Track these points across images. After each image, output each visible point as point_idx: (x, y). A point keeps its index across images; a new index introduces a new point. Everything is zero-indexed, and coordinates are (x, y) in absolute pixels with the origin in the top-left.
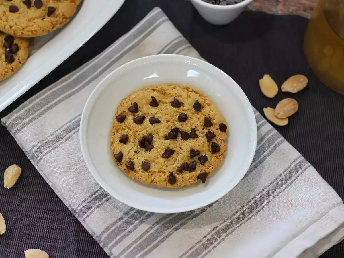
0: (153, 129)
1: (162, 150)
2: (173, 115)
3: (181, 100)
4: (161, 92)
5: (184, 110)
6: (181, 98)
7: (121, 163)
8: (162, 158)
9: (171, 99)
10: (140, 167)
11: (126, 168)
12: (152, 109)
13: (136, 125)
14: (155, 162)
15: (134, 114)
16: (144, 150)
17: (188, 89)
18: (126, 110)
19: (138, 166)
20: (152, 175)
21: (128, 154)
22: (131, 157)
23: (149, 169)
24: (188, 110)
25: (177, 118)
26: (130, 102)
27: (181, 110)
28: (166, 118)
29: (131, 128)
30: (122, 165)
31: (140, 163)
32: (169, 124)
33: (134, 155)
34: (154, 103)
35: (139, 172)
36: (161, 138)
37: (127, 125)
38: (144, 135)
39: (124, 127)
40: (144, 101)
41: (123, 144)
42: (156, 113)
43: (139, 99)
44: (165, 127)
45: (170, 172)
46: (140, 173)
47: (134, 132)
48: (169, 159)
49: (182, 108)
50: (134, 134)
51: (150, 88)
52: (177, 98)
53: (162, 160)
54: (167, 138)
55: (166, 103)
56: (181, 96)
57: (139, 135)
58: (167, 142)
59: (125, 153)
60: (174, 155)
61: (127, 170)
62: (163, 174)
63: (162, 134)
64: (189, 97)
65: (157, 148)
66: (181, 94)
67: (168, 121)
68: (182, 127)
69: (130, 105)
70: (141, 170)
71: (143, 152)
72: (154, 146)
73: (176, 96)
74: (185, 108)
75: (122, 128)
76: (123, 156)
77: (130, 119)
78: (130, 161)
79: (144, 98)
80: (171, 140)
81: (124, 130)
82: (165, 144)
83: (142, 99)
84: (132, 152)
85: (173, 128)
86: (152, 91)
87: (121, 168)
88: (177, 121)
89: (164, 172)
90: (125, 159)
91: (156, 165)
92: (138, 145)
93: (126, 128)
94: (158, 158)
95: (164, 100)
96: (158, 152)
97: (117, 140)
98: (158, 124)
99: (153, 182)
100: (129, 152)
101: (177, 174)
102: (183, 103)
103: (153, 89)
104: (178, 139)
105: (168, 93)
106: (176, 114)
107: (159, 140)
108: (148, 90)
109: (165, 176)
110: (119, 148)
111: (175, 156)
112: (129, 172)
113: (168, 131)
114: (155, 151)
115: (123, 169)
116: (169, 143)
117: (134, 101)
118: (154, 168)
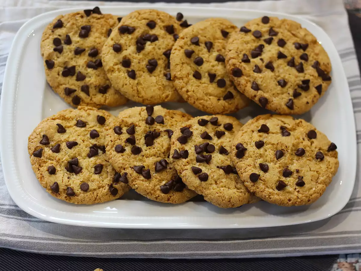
0: (74, 152)
1: (92, 168)
2: (84, 134)
3: (83, 119)
4: (61, 118)
5: (91, 128)
6: (82, 118)
7: (59, 193)
8: (95, 175)
9: (75, 122)
10: (80, 190)
11: (66, 196)
12: (62, 135)
13: (55, 154)
14: (91, 181)
15: (47, 145)
16: (74, 174)
17: (84, 108)
18: (39, 145)
19: (77, 190)
20: (93, 193)
21: (63, 182)
22: (67, 184)
23: (88, 189)
24: (94, 126)
25: (89, 136)
26: (39, 136)
27: (88, 128)
28: (80, 139)
29: (52, 159)
30: (61, 195)
31: (78, 186)
32: (86, 143)
33: (69, 181)
34: (61, 130)
35: (80, 195)
36: (85, 158)
37: (48, 157)
38: (68, 160)
39: (45, 160)
40: (51, 130)
41: (53, 175)
42: (69, 137)
43: (46, 131)
44: (84, 147)
45: (108, 185)
46: (82, 195)
47: (57, 161)
48: (102, 173)
49: (87, 126)
50: (58, 163)
51: (49, 119)
52: (78, 119)
53: (96, 177)
54: (90, 156)
55: (71, 127)
56: (82, 116)
57: (62, 162)
58: (93, 159)
59: (59, 182)
60: (104, 169)
61: (68, 198)
62: (104, 189)
63: (84, 154)
64: (89, 114)
65: (86, 168)
66: (81, 115)
67: (83, 141)
68: (98, 142)
69: (39, 138)
70: (82, 192)
71: (75, 176)
72: (82, 167)
73: (77, 118)
74: (91, 126)
75: (44, 161)
76: (59, 186)
77: (47, 151)
78: (68, 188)
79: (51, 128)
80: (95, 157)
81: (47, 163)
82: (91, 161)
83: (49, 129)
84: (66, 179)
85: (91, 145)
86: (53, 120)
87: (60, 197)
88: (90, 139)
89: (103, 187)
90: (62, 187)
91: (93, 183)
92: (66, 171)
93: (47, 160)
94: (91, 176)
95: (68, 125)
96: (89, 171)
97: (46, 174)
98: (76, 147)
99: (97, 200)
100: (63, 180)
101: (116, 184)
102: (87, 122)
103: (52, 118)
104: (100, 154)
105: (69, 118)
106: (86, 133)
107: (85, 160)
108: (49, 121)
109: (106, 190)
110: (51, 180)
111: (106, 169)
112: (70, 199)
113: (88, 150)
114: (86, 171)
115: (63, 198)
116: (95, 160)
117: (42, 134)
118: (92, 186)
